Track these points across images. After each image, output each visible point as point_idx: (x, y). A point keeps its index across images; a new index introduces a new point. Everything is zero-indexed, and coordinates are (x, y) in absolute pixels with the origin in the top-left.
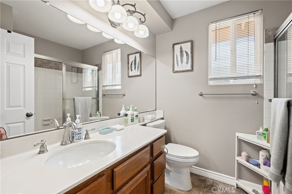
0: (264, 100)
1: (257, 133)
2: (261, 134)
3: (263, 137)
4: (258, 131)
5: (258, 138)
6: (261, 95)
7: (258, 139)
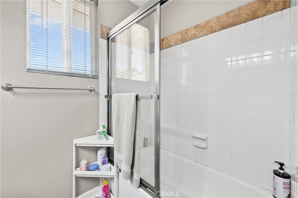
0: (100, 96)
1: (97, 133)
2: (102, 133)
3: (103, 135)
4: (98, 131)
5: (100, 138)
6: (97, 91)
7: (99, 140)
